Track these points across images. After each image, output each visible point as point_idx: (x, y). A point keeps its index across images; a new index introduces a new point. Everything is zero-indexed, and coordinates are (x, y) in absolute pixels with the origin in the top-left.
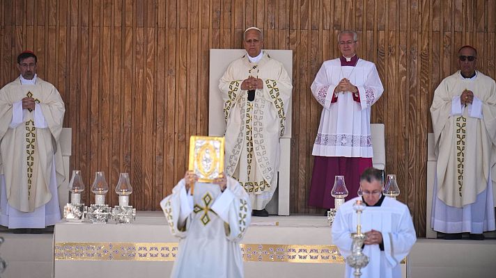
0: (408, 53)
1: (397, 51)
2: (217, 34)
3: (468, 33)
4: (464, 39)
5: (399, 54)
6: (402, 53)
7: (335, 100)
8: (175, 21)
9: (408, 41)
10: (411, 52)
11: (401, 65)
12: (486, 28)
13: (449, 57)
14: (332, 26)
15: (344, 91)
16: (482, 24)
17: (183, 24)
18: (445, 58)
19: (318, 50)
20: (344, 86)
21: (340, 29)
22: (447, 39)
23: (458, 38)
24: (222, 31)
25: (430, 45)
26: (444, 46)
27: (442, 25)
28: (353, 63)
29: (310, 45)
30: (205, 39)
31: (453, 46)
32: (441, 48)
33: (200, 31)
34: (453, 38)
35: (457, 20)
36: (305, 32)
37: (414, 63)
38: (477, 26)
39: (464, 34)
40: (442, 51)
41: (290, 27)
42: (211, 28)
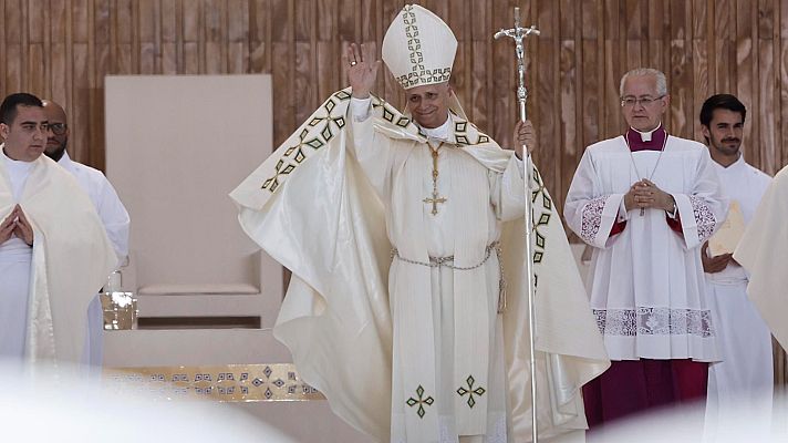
0: (491, 85)
1: (468, 82)
2: (105, 53)
3: (609, 43)
4: (601, 53)
5: (472, 87)
6: (478, 84)
7: (619, 228)
8: (18, 31)
9: (490, 61)
10: (495, 83)
11: (476, 110)
12: (645, 30)
13: (571, 92)
14: (336, 32)
15: (643, 208)
16: (637, 22)
17: (34, 35)
18: (564, 95)
19: (309, 81)
20: (643, 197)
21: (351, 40)
22: (568, 55)
23: (590, 53)
24: (114, 48)
25: (534, 68)
26: (561, 69)
27: (556, 28)
28: (657, 144)
29: (292, 73)
30: (80, 64)
31: (578, 67)
32: (556, 74)
33: (69, 51)
34: (578, 53)
35: (586, 16)
36: (281, 49)
37: (503, 104)
38: (627, 28)
39: (601, 44)
40: (557, 79)
41: (251, 38)
42: (91, 42)
